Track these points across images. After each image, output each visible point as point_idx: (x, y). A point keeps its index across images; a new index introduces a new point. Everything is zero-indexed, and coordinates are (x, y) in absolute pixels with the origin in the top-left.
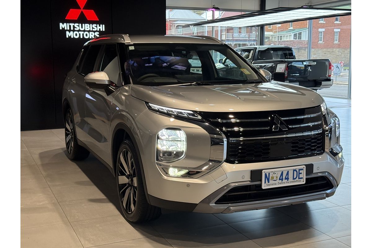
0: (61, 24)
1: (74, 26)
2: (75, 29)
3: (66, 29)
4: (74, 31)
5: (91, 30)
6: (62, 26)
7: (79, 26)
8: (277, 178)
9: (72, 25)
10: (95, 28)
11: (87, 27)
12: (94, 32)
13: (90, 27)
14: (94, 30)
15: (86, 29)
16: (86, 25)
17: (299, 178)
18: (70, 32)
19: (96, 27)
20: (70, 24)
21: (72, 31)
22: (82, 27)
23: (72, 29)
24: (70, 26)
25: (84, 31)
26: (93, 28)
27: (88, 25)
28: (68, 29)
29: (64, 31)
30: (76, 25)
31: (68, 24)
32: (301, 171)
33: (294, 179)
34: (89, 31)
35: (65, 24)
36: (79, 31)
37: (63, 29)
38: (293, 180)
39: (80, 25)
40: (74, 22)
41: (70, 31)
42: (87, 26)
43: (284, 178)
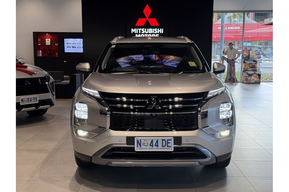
0: (132, 30)
2: (142, 33)
3: (135, 33)
4: (141, 34)
5: (153, 33)
6: (133, 30)
7: (144, 30)
8: (148, 144)
9: (140, 29)
10: (156, 31)
11: (151, 31)
12: (156, 34)
13: (152, 31)
14: (155, 33)
15: (150, 32)
16: (150, 29)
17: (168, 146)
19: (157, 30)
20: (139, 29)
21: (140, 34)
22: (147, 31)
23: (140, 32)
24: (138, 31)
25: (148, 34)
26: (154, 31)
27: (151, 29)
28: (137, 32)
29: (134, 34)
30: (143, 30)
31: (137, 29)
32: (169, 141)
33: (163, 146)
34: (152, 34)
35: (135, 29)
36: (145, 33)
37: (134, 33)
38: (163, 147)
39: (146, 29)
40: (141, 27)
41: (138, 34)
42: (151, 30)
43: (154, 144)
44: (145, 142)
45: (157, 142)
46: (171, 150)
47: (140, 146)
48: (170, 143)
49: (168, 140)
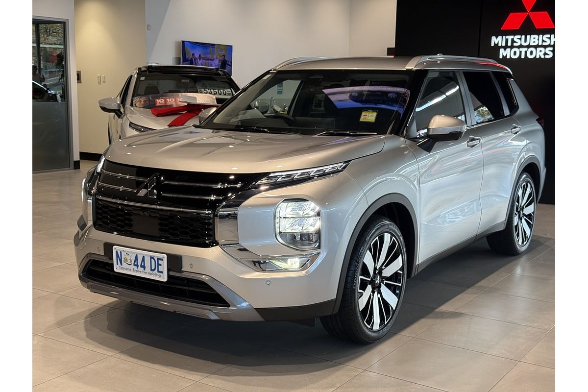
1: (513, 40)
2: (515, 44)
3: (500, 45)
4: (512, 47)
5: (540, 44)
6: (494, 40)
7: (520, 39)
8: (131, 262)
9: (510, 38)
10: (548, 40)
11: (534, 40)
12: (545, 47)
13: (538, 40)
14: (544, 44)
15: (532, 44)
16: (533, 36)
17: (158, 271)
18: (505, 50)
19: (550, 38)
20: (507, 37)
21: (509, 47)
22: (525, 41)
23: (509, 44)
24: (507, 40)
25: (529, 46)
26: (543, 41)
27: (536, 36)
28: (504, 44)
29: (497, 48)
30: (516, 38)
31: (504, 37)
32: (160, 262)
33: (152, 270)
34: (536, 47)
35: (500, 38)
36: (521, 46)
37: (496, 45)
38: (152, 272)
39: (523, 37)
40: (514, 33)
41: (505, 48)
42: (534, 38)
43: (139, 264)
44: (128, 257)
45: (143, 260)
46: (164, 278)
47: (121, 265)
48: (161, 265)
49: (158, 259)
